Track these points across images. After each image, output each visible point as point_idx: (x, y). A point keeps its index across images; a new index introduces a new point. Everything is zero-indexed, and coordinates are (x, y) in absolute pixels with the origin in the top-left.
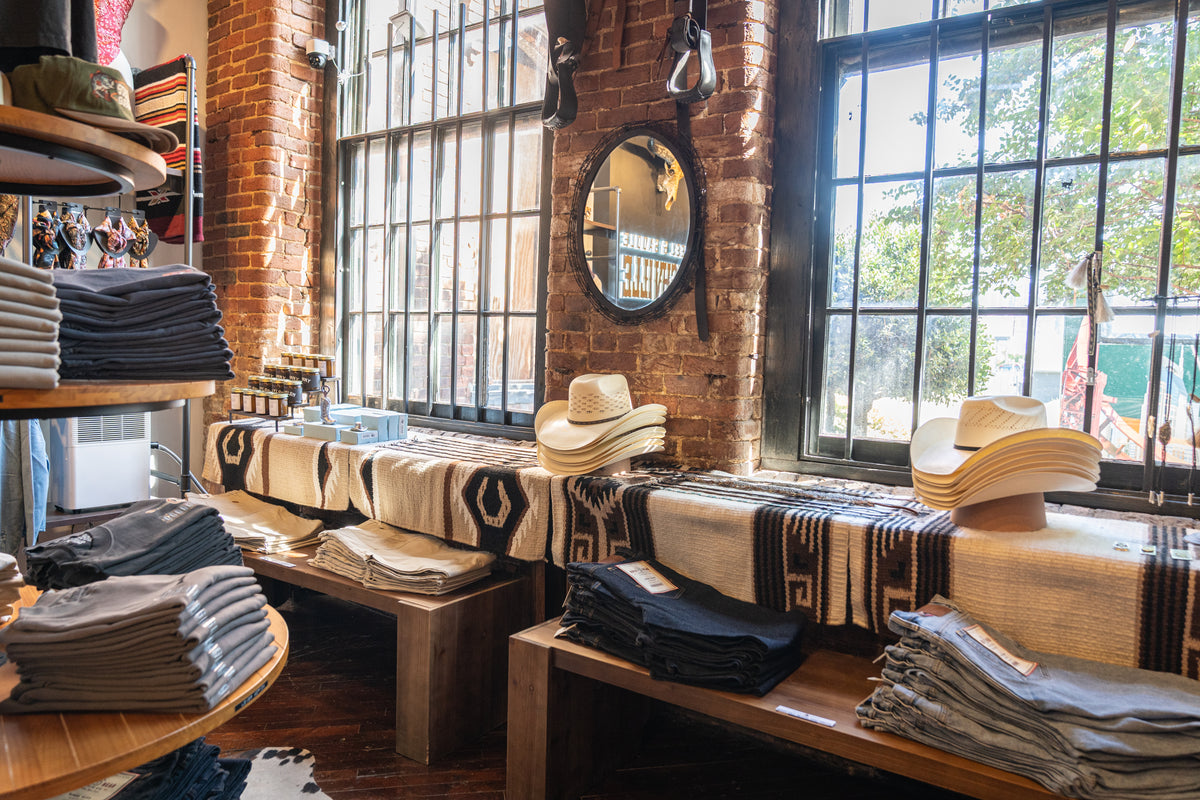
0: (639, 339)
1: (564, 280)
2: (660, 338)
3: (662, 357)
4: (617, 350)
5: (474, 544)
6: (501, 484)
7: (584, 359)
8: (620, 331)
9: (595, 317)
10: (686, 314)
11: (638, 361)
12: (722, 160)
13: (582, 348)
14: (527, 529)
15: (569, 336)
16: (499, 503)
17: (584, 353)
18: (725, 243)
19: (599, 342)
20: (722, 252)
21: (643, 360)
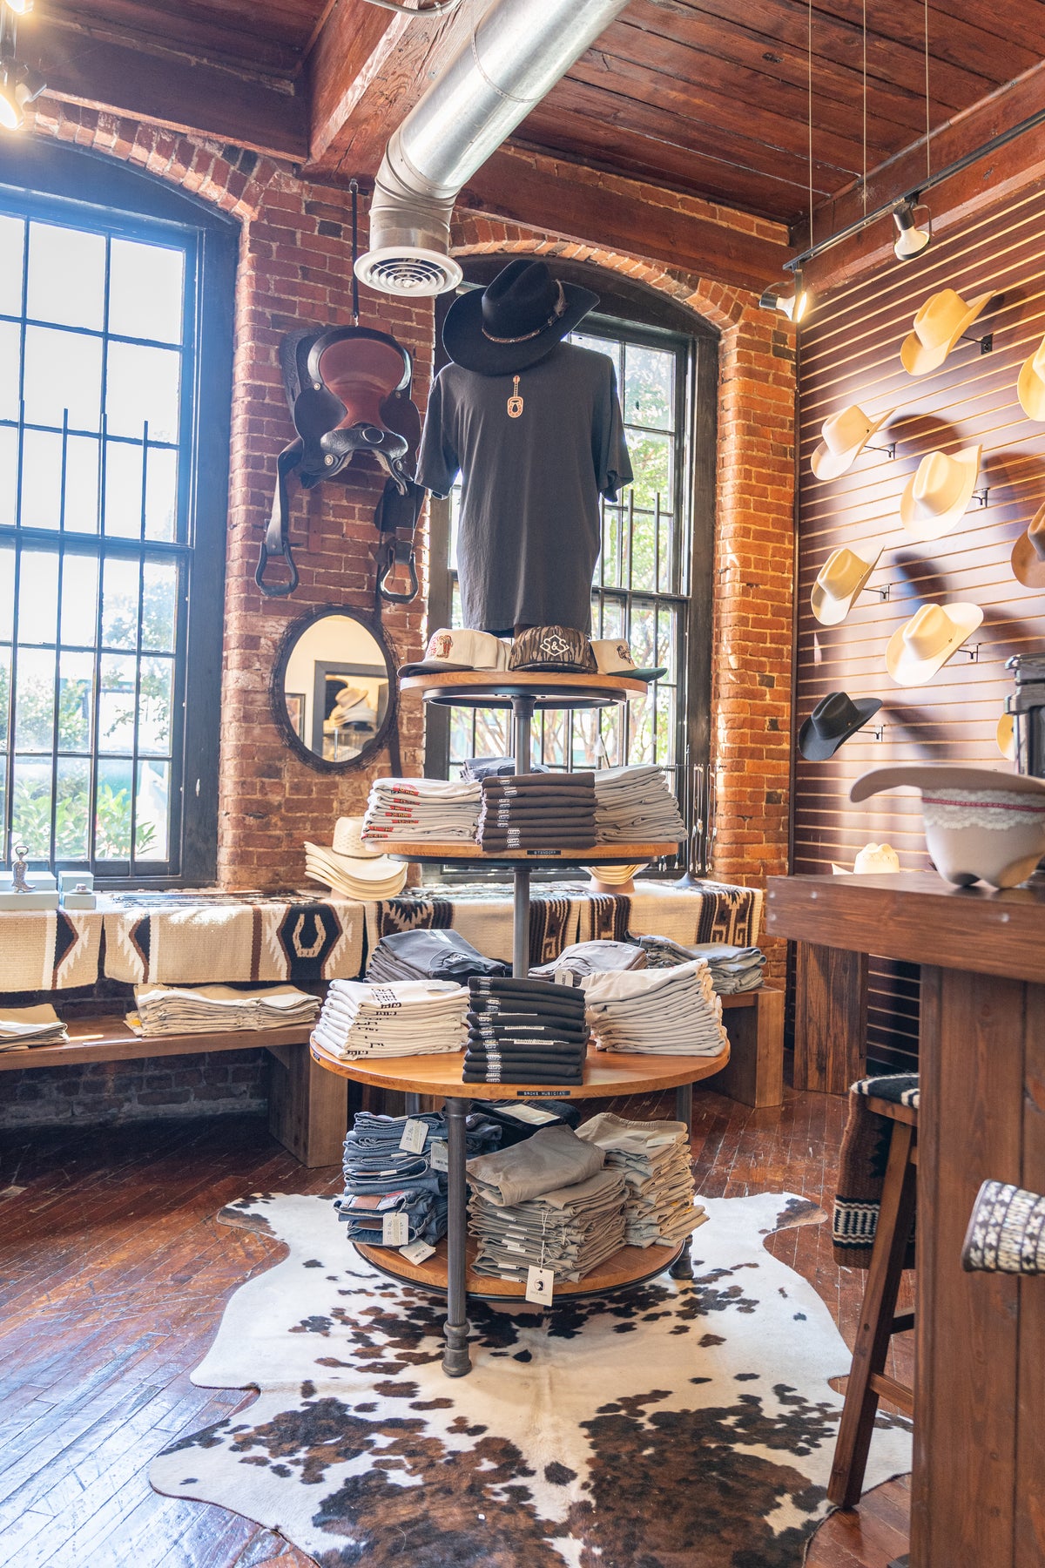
0: (335, 785)
1: (257, 731)
2: (356, 784)
3: (358, 801)
4: (314, 795)
5: (284, 978)
6: (318, 919)
7: (280, 805)
8: (317, 780)
9: (290, 769)
10: (379, 765)
11: (335, 805)
12: (405, 648)
13: (278, 794)
14: (341, 953)
15: (263, 783)
16: (316, 935)
17: (279, 798)
18: (411, 712)
19: (296, 788)
20: (409, 719)
21: (341, 803)
